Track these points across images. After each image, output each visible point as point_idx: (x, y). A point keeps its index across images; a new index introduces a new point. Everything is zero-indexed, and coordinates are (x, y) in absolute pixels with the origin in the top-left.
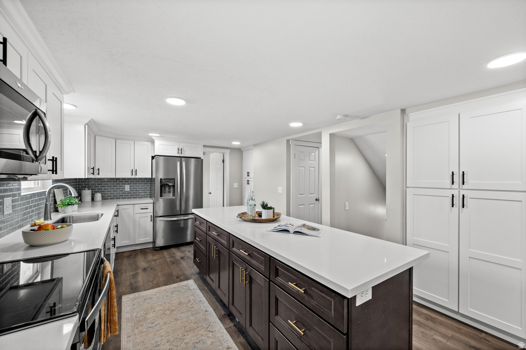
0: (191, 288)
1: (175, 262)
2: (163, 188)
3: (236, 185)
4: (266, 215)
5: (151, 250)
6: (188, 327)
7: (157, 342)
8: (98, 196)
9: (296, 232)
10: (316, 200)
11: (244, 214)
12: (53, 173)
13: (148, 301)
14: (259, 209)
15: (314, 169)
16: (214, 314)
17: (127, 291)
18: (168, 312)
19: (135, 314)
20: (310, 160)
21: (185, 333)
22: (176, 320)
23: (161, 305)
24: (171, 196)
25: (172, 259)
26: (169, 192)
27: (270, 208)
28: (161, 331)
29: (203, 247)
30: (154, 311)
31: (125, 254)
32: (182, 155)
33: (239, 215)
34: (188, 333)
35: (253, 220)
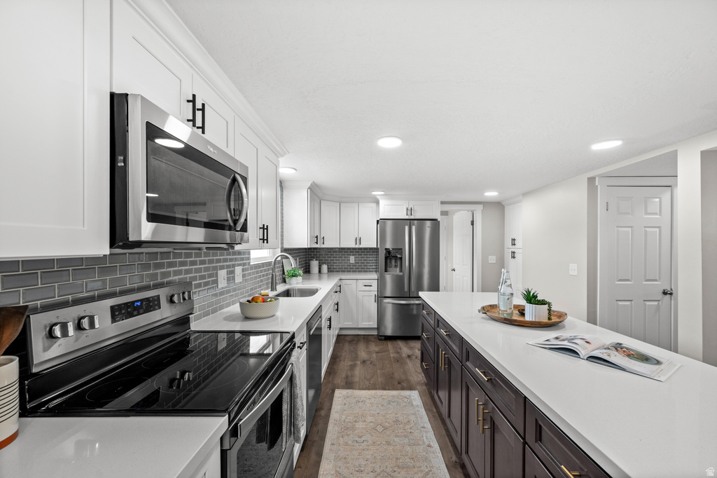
0: (414, 403)
1: (399, 360)
2: (388, 261)
3: (492, 259)
4: (531, 313)
5: (375, 338)
6: (401, 461)
7: (360, 466)
8: (325, 268)
9: (593, 358)
10: (665, 293)
11: (493, 307)
12: (264, 242)
13: (360, 404)
14: (520, 301)
15: (657, 230)
16: (440, 455)
17: (342, 384)
18: (380, 429)
19: (344, 417)
20: (647, 213)
21: (396, 469)
22: (388, 443)
23: (373, 415)
24: (397, 271)
25: (396, 355)
26: (396, 266)
27: (543, 303)
28: (367, 452)
29: (430, 348)
30: (365, 421)
31: (348, 338)
32: (412, 217)
33: (483, 308)
34: (400, 470)
35: (505, 319)
